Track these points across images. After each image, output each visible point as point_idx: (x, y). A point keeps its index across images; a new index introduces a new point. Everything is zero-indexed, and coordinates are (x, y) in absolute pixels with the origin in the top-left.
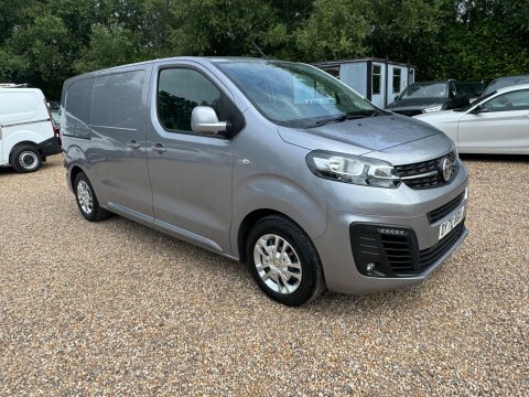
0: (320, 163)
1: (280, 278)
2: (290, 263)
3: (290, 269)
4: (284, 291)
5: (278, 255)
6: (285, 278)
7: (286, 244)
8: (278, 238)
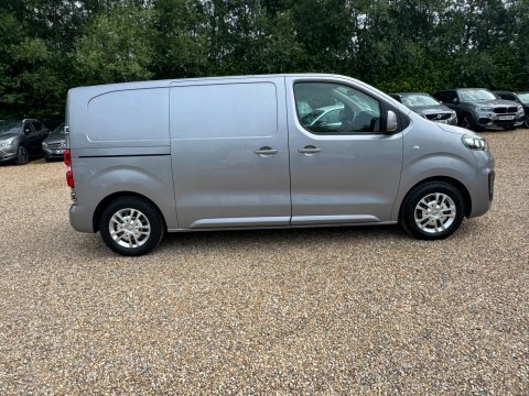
0: (470, 141)
1: (438, 221)
2: (446, 209)
3: (445, 213)
4: (440, 230)
5: (438, 207)
6: (442, 221)
7: (445, 196)
8: (438, 195)
